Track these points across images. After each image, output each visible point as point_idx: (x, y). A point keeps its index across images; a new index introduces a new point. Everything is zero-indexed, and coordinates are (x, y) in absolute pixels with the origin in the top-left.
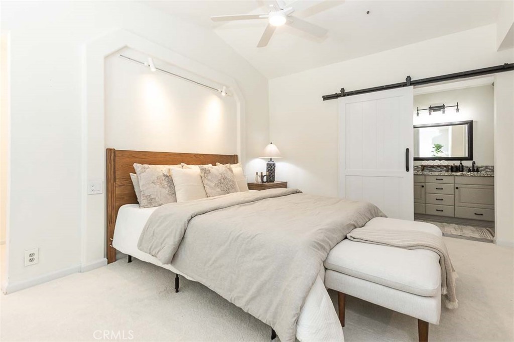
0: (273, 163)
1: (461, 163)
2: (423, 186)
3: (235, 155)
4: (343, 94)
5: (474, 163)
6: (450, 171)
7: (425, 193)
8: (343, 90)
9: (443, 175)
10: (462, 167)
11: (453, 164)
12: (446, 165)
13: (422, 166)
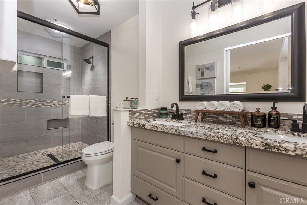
1: (274, 108)
2: (178, 160)
7: (183, 176)
10: (276, 118)
11: (256, 109)
12: (240, 111)
13: (197, 112)
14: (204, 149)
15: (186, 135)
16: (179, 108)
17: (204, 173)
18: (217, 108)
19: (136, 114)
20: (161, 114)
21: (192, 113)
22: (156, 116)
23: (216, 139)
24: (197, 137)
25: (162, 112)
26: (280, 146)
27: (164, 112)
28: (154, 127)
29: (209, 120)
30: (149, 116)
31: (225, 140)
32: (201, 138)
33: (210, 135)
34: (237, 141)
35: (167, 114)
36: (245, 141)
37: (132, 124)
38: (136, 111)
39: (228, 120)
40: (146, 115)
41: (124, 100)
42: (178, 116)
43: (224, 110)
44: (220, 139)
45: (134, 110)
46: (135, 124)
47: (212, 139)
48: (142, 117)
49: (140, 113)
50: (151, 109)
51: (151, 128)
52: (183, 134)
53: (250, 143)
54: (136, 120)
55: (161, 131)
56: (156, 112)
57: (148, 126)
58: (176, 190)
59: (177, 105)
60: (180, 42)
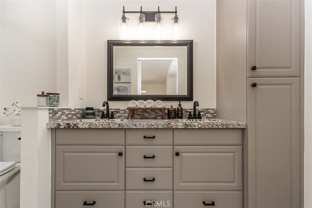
1: (180, 105)
2: (120, 154)
5: (196, 104)
6: (167, 117)
7: (125, 167)
10: (181, 111)
11: (171, 106)
12: (162, 107)
13: (129, 110)
14: (145, 137)
15: (130, 128)
16: (109, 108)
17: (145, 157)
18: (146, 106)
19: (58, 114)
20: (87, 114)
21: (121, 112)
22: (80, 117)
23: (156, 126)
24: (140, 128)
25: (88, 111)
26: (192, 124)
27: (91, 111)
28: (92, 125)
29: (137, 117)
30: (72, 116)
31: (162, 126)
32: (144, 128)
33: (151, 125)
34: (170, 126)
35: (93, 114)
36: (174, 125)
37: (55, 126)
38: (57, 110)
39: (151, 116)
40: (69, 116)
41: (38, 95)
42: (108, 115)
43: (151, 107)
44: (158, 126)
45: (56, 108)
46: (60, 125)
47: (153, 127)
48: (64, 118)
49: (62, 112)
50: (75, 109)
51: (87, 126)
52: (127, 127)
53: (177, 125)
54: (57, 121)
55: (102, 127)
56: (80, 112)
57: (83, 125)
58: (118, 183)
59: (107, 103)
60: (108, 41)
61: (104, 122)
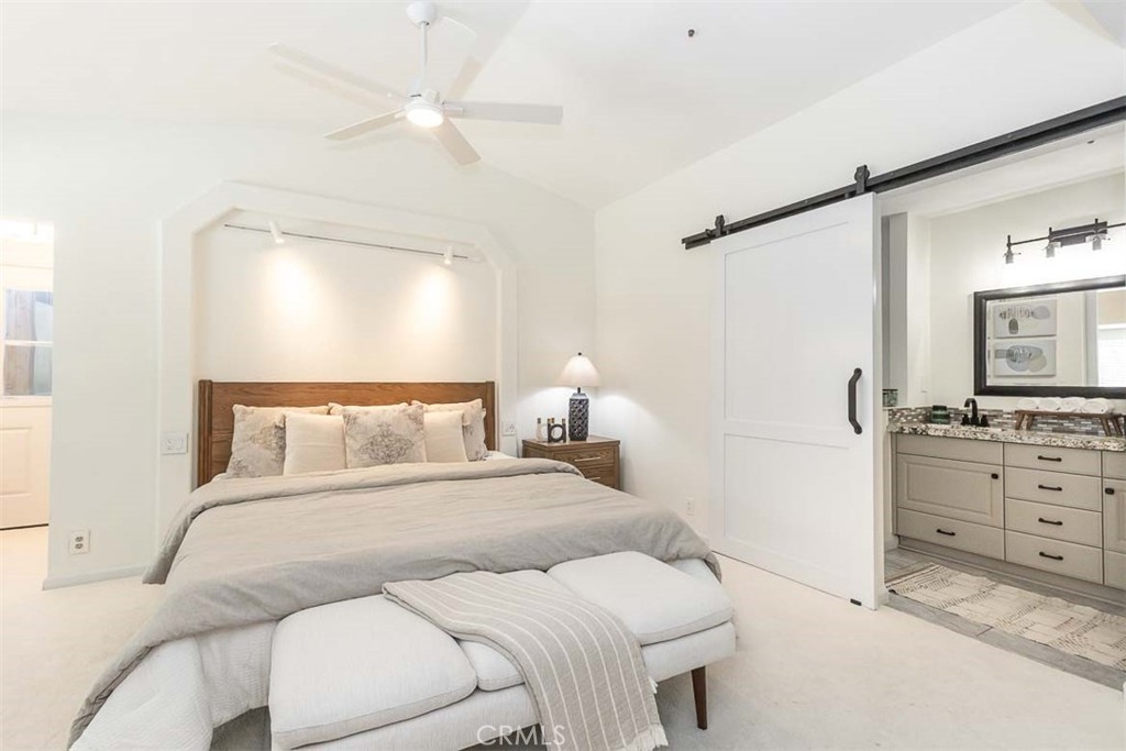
0: (583, 398)
2: (995, 476)
3: (487, 383)
4: (723, 229)
7: (1004, 497)
8: (720, 220)
9: (1058, 446)
12: (1103, 412)
13: (1020, 414)
14: (1040, 458)
16: (979, 407)
17: (1041, 486)
18: (1059, 408)
20: (936, 416)
22: (922, 419)
24: (1031, 444)
25: (939, 412)
27: (942, 412)
28: (947, 433)
29: (1044, 428)
31: (1073, 444)
32: (1037, 444)
35: (947, 417)
36: (1099, 444)
38: (896, 410)
42: (977, 420)
43: (1075, 410)
45: (894, 408)
49: (901, 413)
50: (917, 408)
52: (1008, 440)
55: (962, 437)
58: (992, 516)
59: (974, 402)
60: (975, 293)
61: (969, 430)
